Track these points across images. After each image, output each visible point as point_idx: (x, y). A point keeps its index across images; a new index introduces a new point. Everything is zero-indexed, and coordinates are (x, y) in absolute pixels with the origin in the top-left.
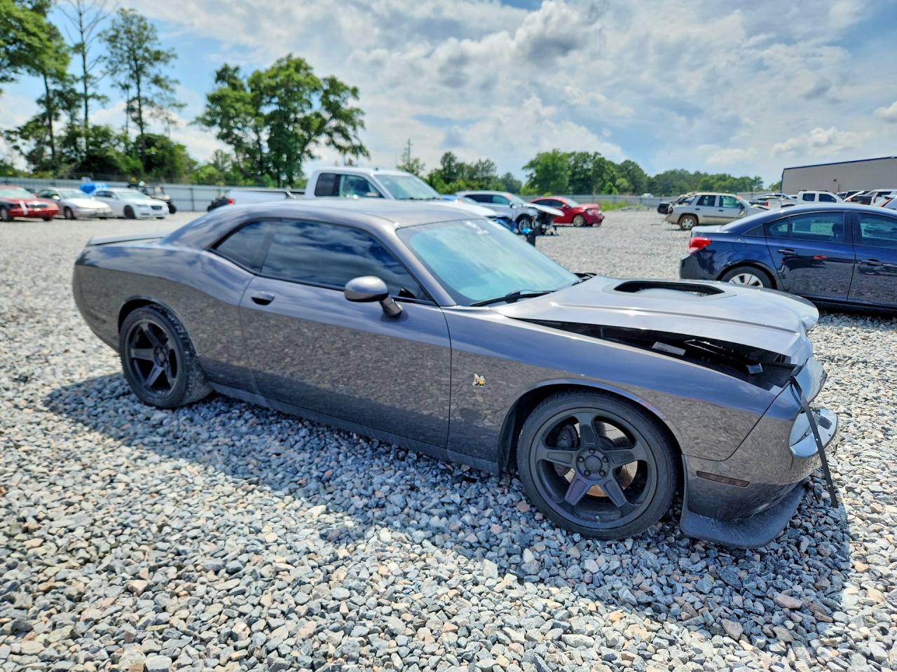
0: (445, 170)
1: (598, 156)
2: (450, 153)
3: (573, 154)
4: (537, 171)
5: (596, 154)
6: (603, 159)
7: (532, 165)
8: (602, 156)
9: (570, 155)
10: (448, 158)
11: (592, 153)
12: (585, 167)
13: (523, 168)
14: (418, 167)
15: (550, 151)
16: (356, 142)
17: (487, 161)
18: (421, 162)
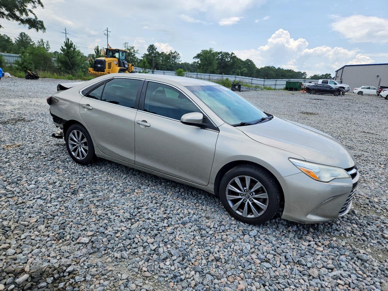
0: (150, 54)
1: (233, 55)
2: (153, 45)
3: (221, 53)
4: (200, 60)
5: (233, 53)
6: (236, 56)
7: (198, 56)
8: (235, 55)
9: (219, 53)
10: (152, 48)
11: (230, 53)
12: (227, 60)
13: (194, 58)
14: (134, 51)
15: (208, 50)
16: (31, 16)
17: (175, 52)
18: (136, 49)
